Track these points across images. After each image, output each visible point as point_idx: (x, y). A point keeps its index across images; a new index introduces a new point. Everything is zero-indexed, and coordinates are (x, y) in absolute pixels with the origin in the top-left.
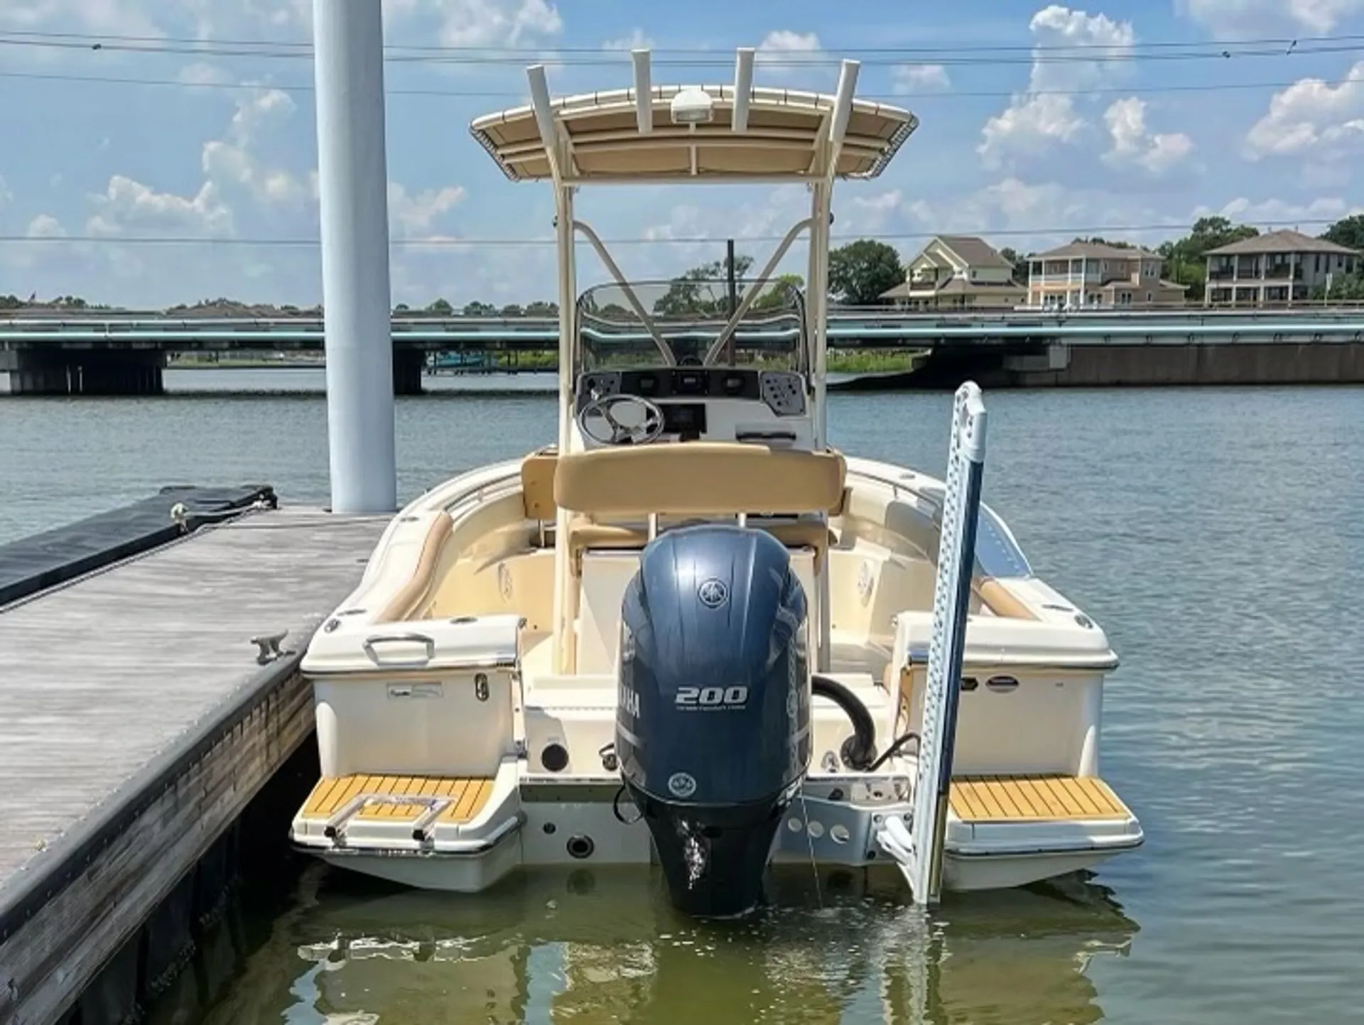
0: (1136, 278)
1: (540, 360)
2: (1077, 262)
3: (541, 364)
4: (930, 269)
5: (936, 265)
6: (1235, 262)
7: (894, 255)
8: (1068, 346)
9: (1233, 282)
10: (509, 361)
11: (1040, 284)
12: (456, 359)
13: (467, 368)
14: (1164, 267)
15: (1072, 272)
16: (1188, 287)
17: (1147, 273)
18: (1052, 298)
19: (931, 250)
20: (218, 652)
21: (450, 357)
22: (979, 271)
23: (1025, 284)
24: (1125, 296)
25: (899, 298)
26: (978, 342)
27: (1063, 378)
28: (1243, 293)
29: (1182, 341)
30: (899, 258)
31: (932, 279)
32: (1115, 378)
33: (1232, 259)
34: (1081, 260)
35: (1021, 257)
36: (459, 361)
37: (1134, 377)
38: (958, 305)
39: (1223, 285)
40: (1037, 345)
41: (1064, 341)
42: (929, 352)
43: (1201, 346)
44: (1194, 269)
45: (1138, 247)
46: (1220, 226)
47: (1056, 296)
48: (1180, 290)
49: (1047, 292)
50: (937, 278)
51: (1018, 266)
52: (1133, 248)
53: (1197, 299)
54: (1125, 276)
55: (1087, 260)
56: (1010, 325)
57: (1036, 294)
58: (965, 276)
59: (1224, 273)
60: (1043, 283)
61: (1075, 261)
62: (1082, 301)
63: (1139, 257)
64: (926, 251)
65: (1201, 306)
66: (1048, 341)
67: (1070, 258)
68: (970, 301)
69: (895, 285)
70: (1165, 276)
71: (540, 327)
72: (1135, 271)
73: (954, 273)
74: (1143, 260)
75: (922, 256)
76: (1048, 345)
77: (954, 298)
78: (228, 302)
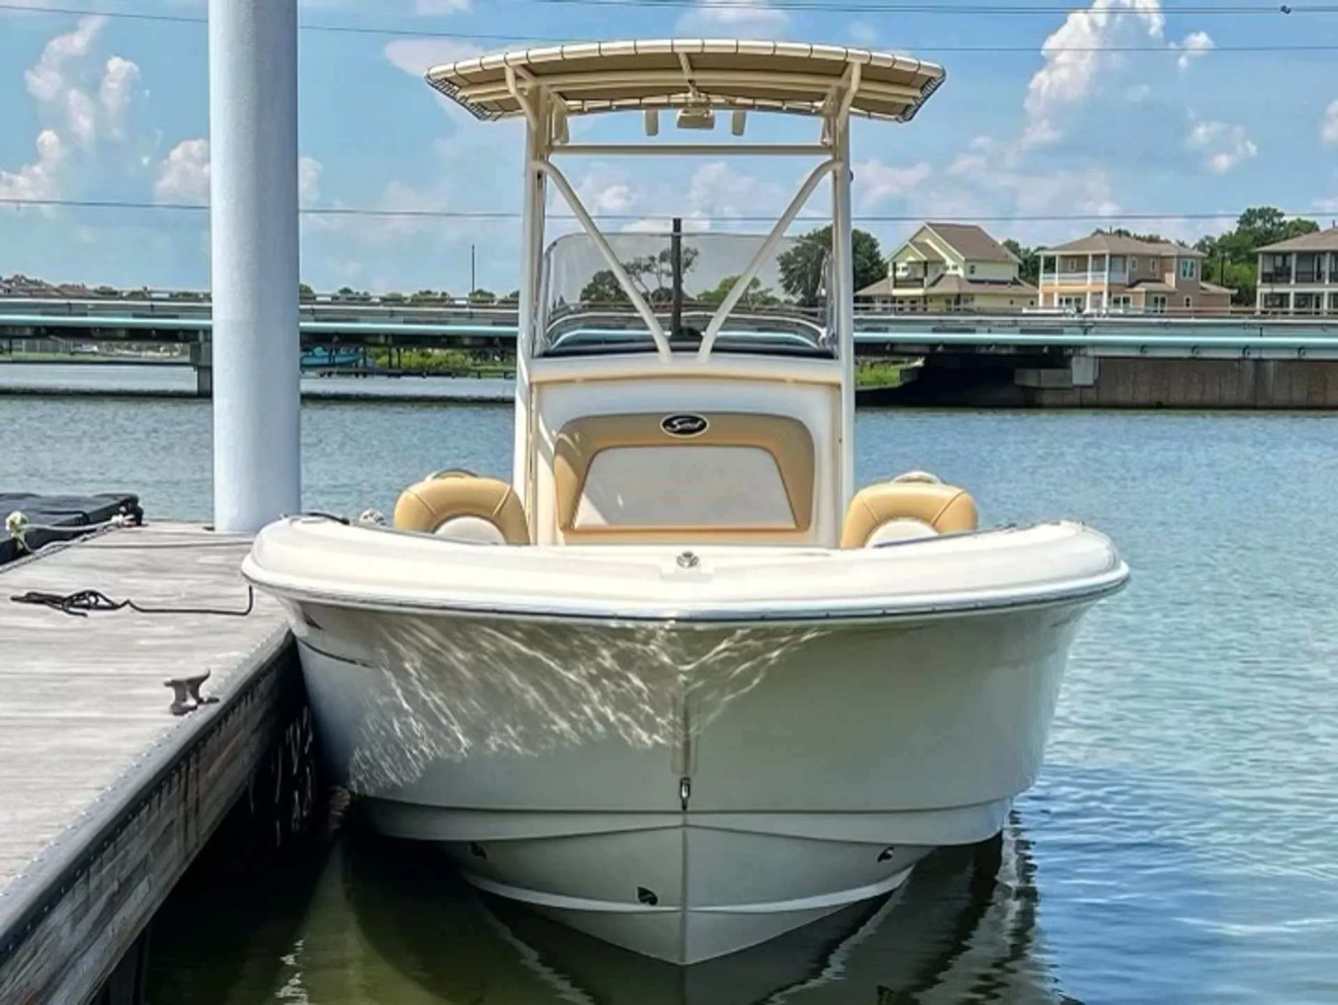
0: (1171, 280)
1: (429, 361)
2: (1098, 258)
3: (430, 366)
4: (918, 263)
5: (925, 258)
6: (1293, 262)
7: (873, 245)
8: (1095, 357)
9: (1292, 287)
10: (390, 362)
11: (1052, 284)
12: (323, 357)
13: (336, 370)
14: (1204, 267)
15: (1093, 270)
16: (1235, 292)
17: (1185, 274)
18: (1068, 301)
19: (919, 239)
20: (113, 698)
21: (314, 356)
22: (978, 267)
23: (1036, 284)
24: (1158, 300)
25: (879, 296)
26: (983, 351)
27: (1091, 396)
28: (1303, 299)
29: (1236, 355)
30: (879, 248)
31: (920, 275)
32: (1156, 397)
33: (1288, 258)
34: (1103, 256)
35: (1027, 251)
36: (326, 361)
37: (1177, 397)
38: (953, 306)
39: (1279, 289)
40: (1057, 357)
41: (1090, 352)
42: (919, 363)
43: (1258, 361)
44: (1243, 269)
45: (1173, 242)
46: (1271, 219)
47: (1073, 298)
48: (1226, 295)
49: (1061, 294)
50: (926, 274)
51: (1025, 261)
52: (1167, 242)
53: (1247, 305)
54: (1157, 277)
55: (1112, 256)
56: (1023, 332)
57: (1049, 296)
58: (960, 272)
59: (1278, 275)
60: (1056, 282)
61: (1095, 257)
62: (1105, 304)
63: (1174, 253)
64: (911, 240)
65: (1253, 312)
66: (1070, 351)
67: (1090, 253)
68: (966, 301)
69: (874, 280)
70: (1206, 277)
71: (435, 319)
72: (1170, 271)
73: (947, 268)
74: (1179, 257)
75: (907, 246)
76: (1070, 357)
77: (947, 298)
78: (26, 280)
